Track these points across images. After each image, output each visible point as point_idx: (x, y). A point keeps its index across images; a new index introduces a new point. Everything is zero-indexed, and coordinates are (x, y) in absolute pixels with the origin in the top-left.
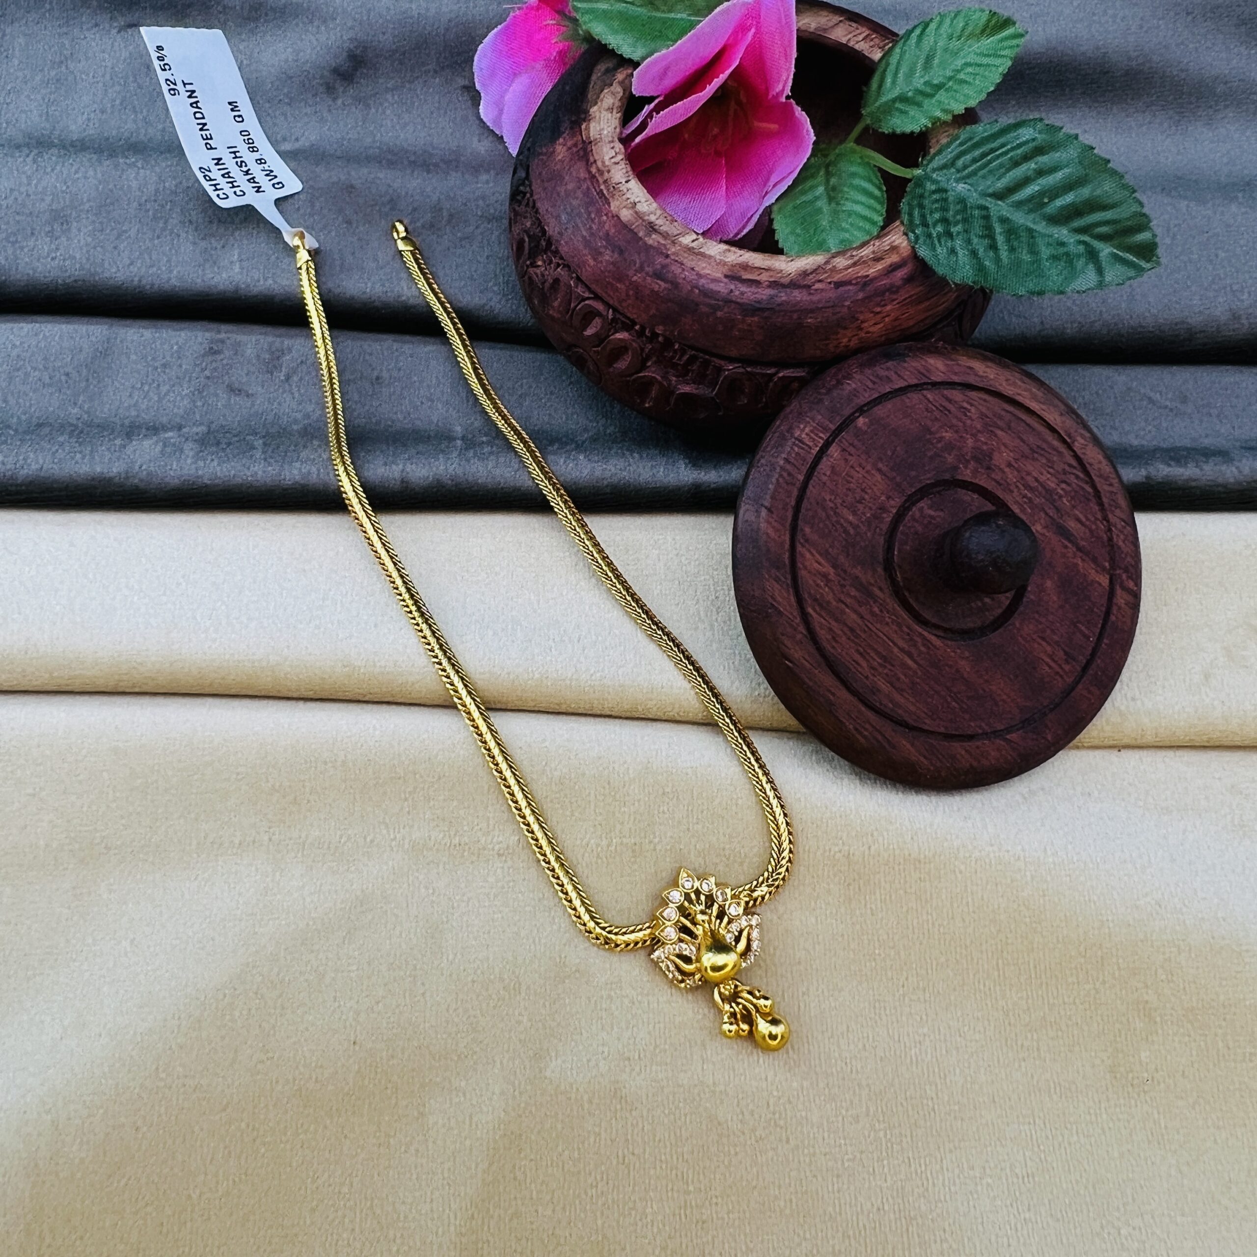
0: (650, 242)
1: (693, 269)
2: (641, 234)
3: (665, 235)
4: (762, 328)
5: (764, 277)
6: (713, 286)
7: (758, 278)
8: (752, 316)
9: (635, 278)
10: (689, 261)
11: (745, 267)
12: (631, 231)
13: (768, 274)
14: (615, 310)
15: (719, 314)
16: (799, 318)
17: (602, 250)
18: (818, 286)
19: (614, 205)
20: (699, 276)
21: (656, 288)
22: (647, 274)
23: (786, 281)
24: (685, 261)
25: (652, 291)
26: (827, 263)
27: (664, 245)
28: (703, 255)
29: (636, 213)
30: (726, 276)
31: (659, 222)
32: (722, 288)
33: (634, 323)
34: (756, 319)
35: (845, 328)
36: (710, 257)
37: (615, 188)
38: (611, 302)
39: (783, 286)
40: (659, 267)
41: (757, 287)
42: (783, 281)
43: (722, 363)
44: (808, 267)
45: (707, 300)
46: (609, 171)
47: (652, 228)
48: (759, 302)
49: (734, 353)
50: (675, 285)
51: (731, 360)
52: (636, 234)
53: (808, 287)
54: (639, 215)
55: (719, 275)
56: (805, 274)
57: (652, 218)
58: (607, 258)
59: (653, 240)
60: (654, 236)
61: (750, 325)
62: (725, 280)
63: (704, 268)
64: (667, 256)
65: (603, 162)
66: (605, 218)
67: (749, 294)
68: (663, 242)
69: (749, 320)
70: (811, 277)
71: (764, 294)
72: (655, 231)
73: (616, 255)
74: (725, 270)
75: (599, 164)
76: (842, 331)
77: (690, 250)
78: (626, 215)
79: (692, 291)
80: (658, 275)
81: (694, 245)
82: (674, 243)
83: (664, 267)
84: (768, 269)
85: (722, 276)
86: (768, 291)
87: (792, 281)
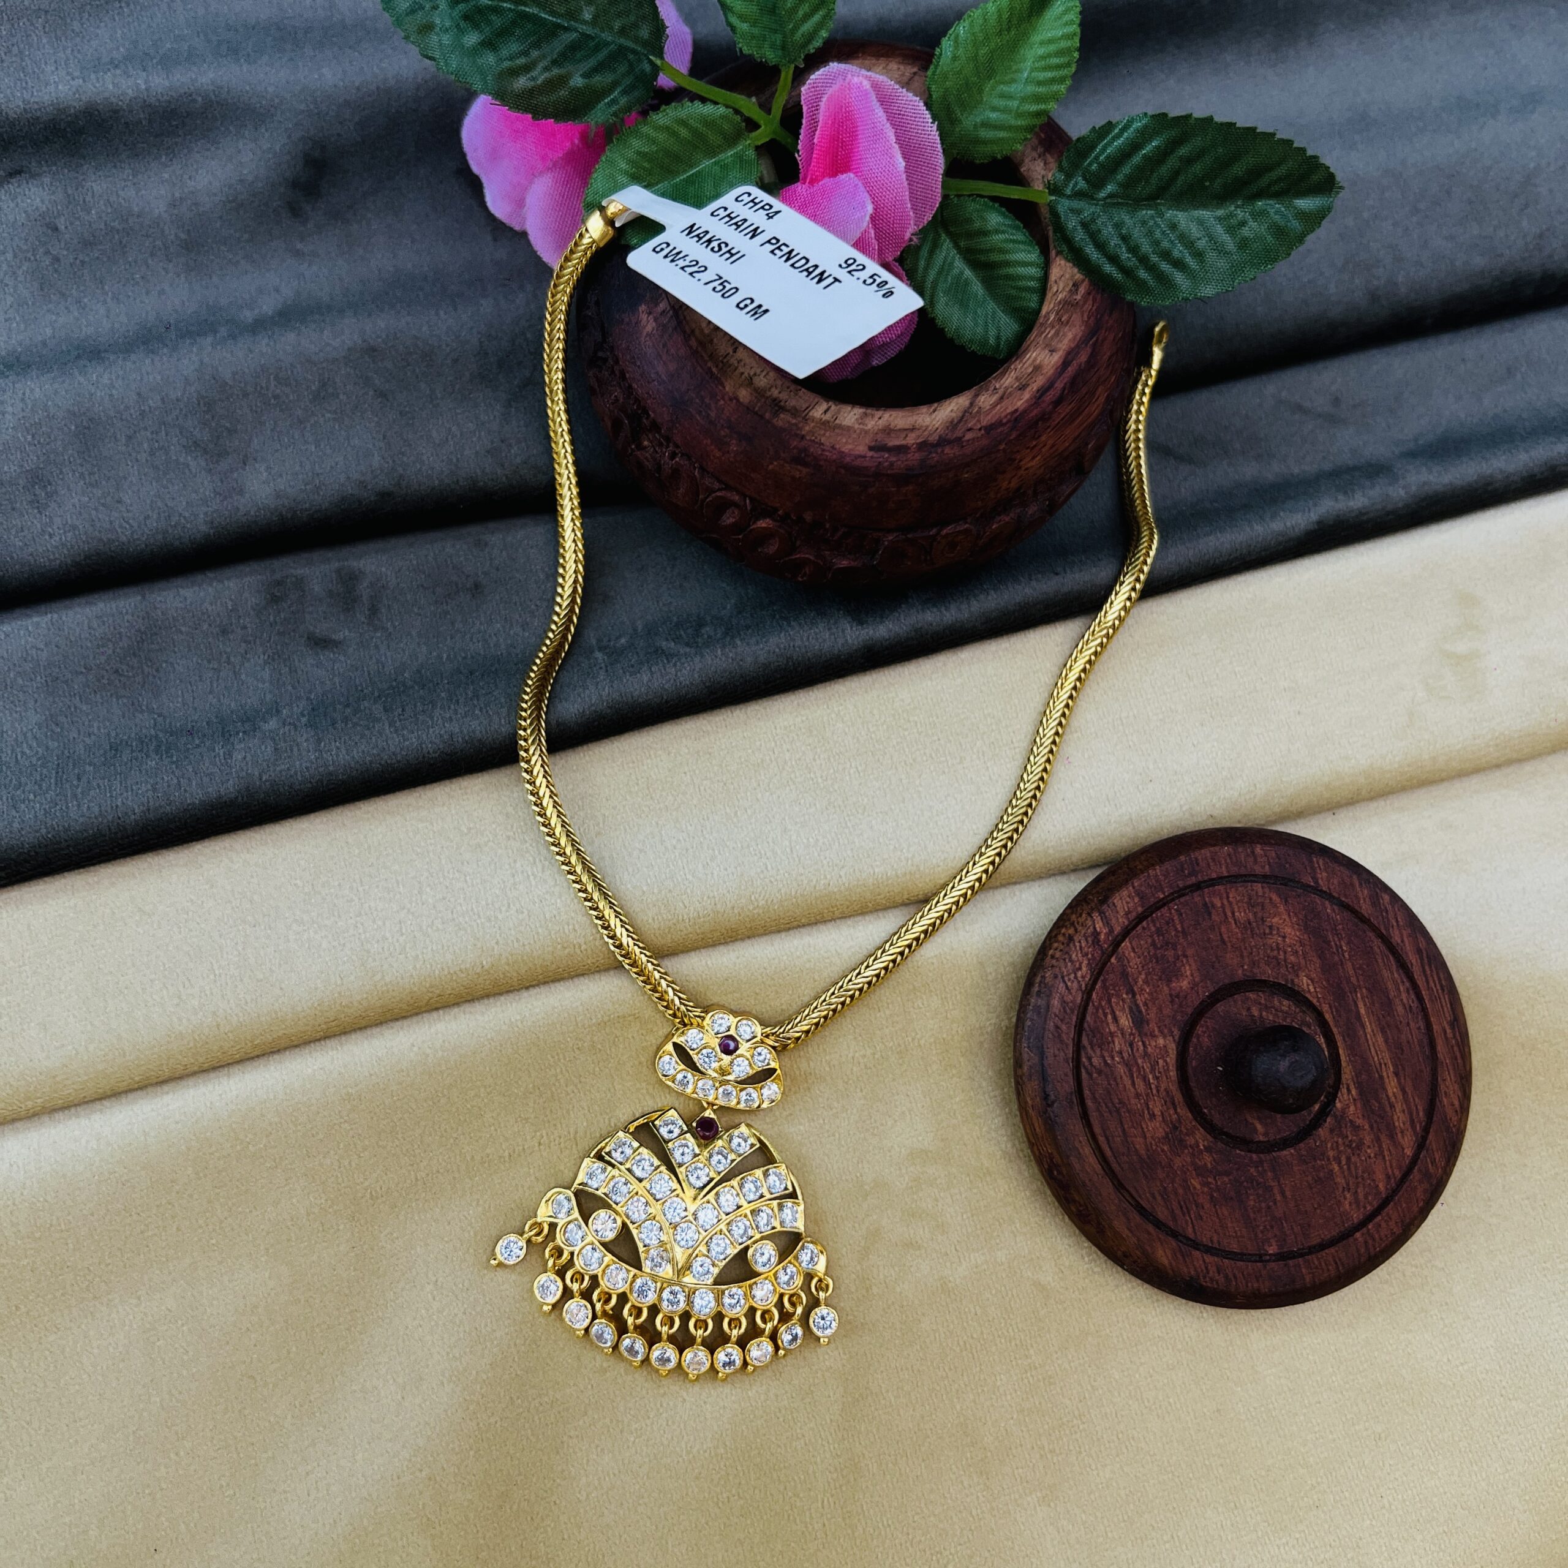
0: (780, 423)
1: (833, 447)
2: (767, 416)
3: (795, 412)
4: (919, 494)
5: (911, 439)
6: (858, 463)
8: (907, 485)
9: (771, 467)
10: (827, 438)
12: (756, 413)
13: (914, 435)
14: (752, 499)
16: (956, 476)
17: (727, 439)
18: (969, 436)
19: (729, 385)
20: (842, 453)
21: (797, 474)
22: (784, 460)
23: (934, 438)
24: (824, 439)
25: (793, 478)
26: (971, 404)
27: (796, 424)
28: (840, 427)
29: (756, 390)
31: (783, 396)
32: (868, 462)
34: (911, 488)
35: (1004, 472)
36: (848, 428)
37: (724, 362)
38: (748, 493)
39: (933, 445)
40: (795, 451)
41: (906, 453)
42: (930, 439)
43: (880, 535)
44: (954, 415)
45: (856, 479)
47: (777, 405)
48: (910, 469)
49: (892, 523)
50: (818, 468)
51: (889, 530)
52: (761, 416)
53: (959, 440)
54: (759, 393)
55: (862, 449)
56: (953, 425)
57: (775, 393)
58: (734, 447)
59: (782, 420)
60: (782, 416)
61: (905, 495)
62: (871, 454)
63: (846, 443)
64: (803, 437)
66: (722, 402)
67: (900, 463)
68: (794, 421)
69: (904, 490)
70: (959, 426)
71: (914, 458)
72: (783, 409)
73: (744, 444)
74: (867, 441)
76: (1000, 476)
77: (825, 424)
78: (745, 395)
79: (837, 472)
80: (797, 461)
81: (828, 417)
82: (806, 419)
83: (801, 449)
84: (913, 429)
85: (866, 448)
86: (917, 456)
87: (940, 437)
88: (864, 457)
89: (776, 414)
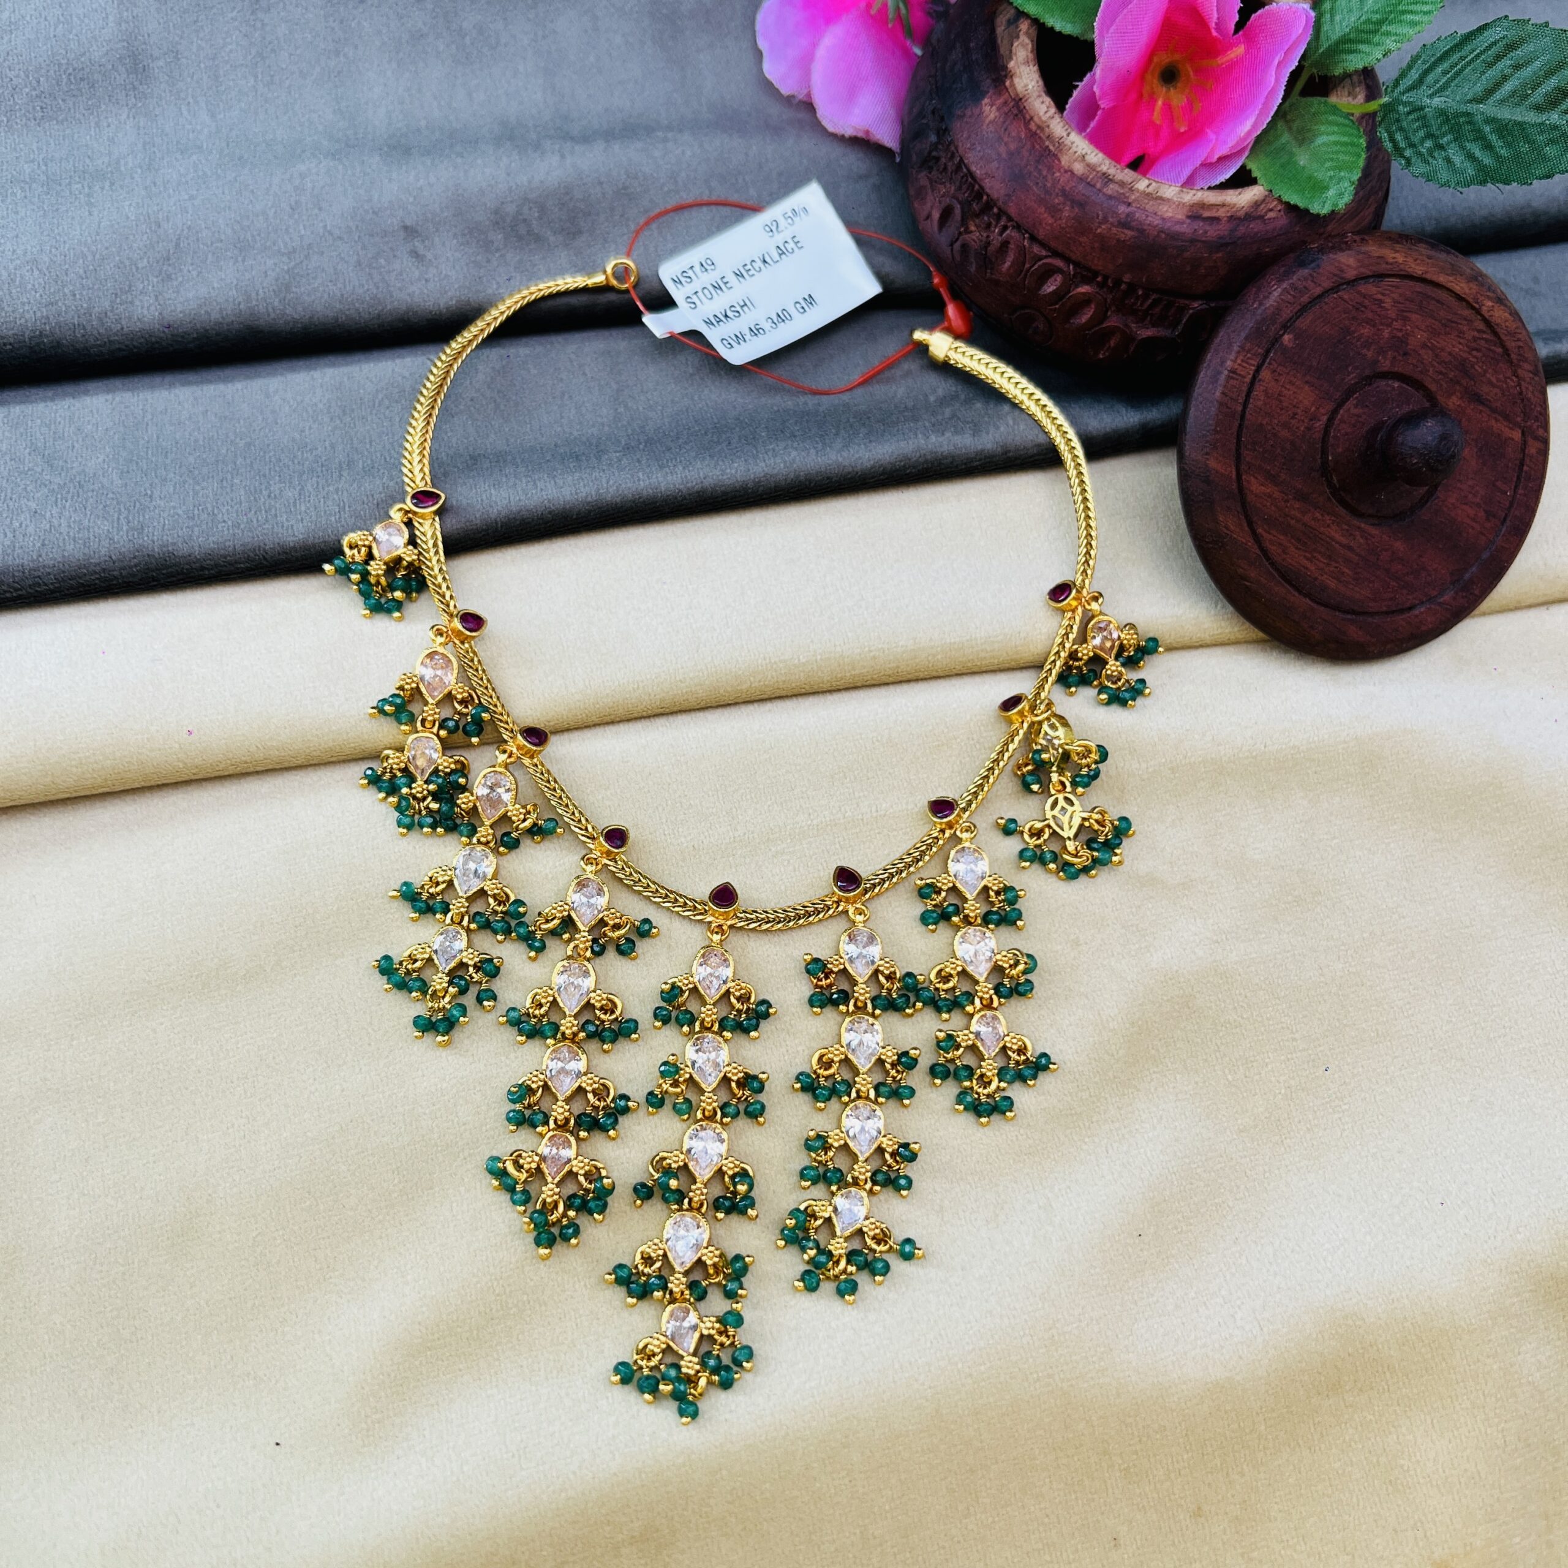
0: (1110, 192)
1: (1155, 214)
2: (1098, 185)
3: (1122, 184)
4: (1226, 263)
5: (1221, 213)
6: (1177, 228)
7: (1216, 215)
8: (1217, 252)
9: (1099, 231)
10: (1150, 206)
11: (1202, 205)
12: (1088, 183)
13: (1223, 209)
14: (1076, 264)
15: (1187, 255)
16: (1259, 248)
17: (1061, 206)
18: (1271, 215)
19: (1065, 161)
20: (1164, 219)
21: (1122, 237)
22: (1112, 224)
23: (1242, 213)
24: (1147, 207)
25: (1118, 240)
27: (1123, 194)
28: (1161, 198)
29: (1088, 165)
30: (1189, 217)
31: (1112, 171)
32: (1186, 228)
33: (1096, 274)
34: (1220, 255)
36: (1168, 200)
37: (1060, 144)
38: (1074, 258)
39: (1239, 219)
40: (1123, 216)
41: (1218, 224)
42: (1239, 214)
43: (1187, 302)
44: (1256, 198)
45: (1174, 243)
46: (1048, 126)
47: (1107, 178)
48: (1221, 238)
49: (1199, 289)
50: (1142, 231)
51: (1195, 298)
52: (1093, 186)
53: (1261, 217)
54: (1091, 167)
55: (1180, 216)
56: (1256, 204)
57: (1104, 168)
58: (1066, 213)
59: (1112, 189)
60: (1111, 186)
62: (1188, 221)
63: (1167, 211)
64: (1129, 204)
65: (1040, 118)
66: (1058, 174)
67: (1213, 232)
68: (1122, 191)
70: (1261, 206)
71: (1222, 229)
72: (1111, 180)
73: (1077, 210)
74: (1185, 210)
75: (1036, 119)
77: (1148, 195)
78: (1078, 168)
79: (1158, 235)
80: (1124, 224)
81: (1150, 189)
82: (1131, 190)
83: (1128, 215)
84: (1223, 205)
85: (1184, 217)
86: (1228, 226)
87: (1246, 214)
88: (1183, 223)
89: (1106, 184)
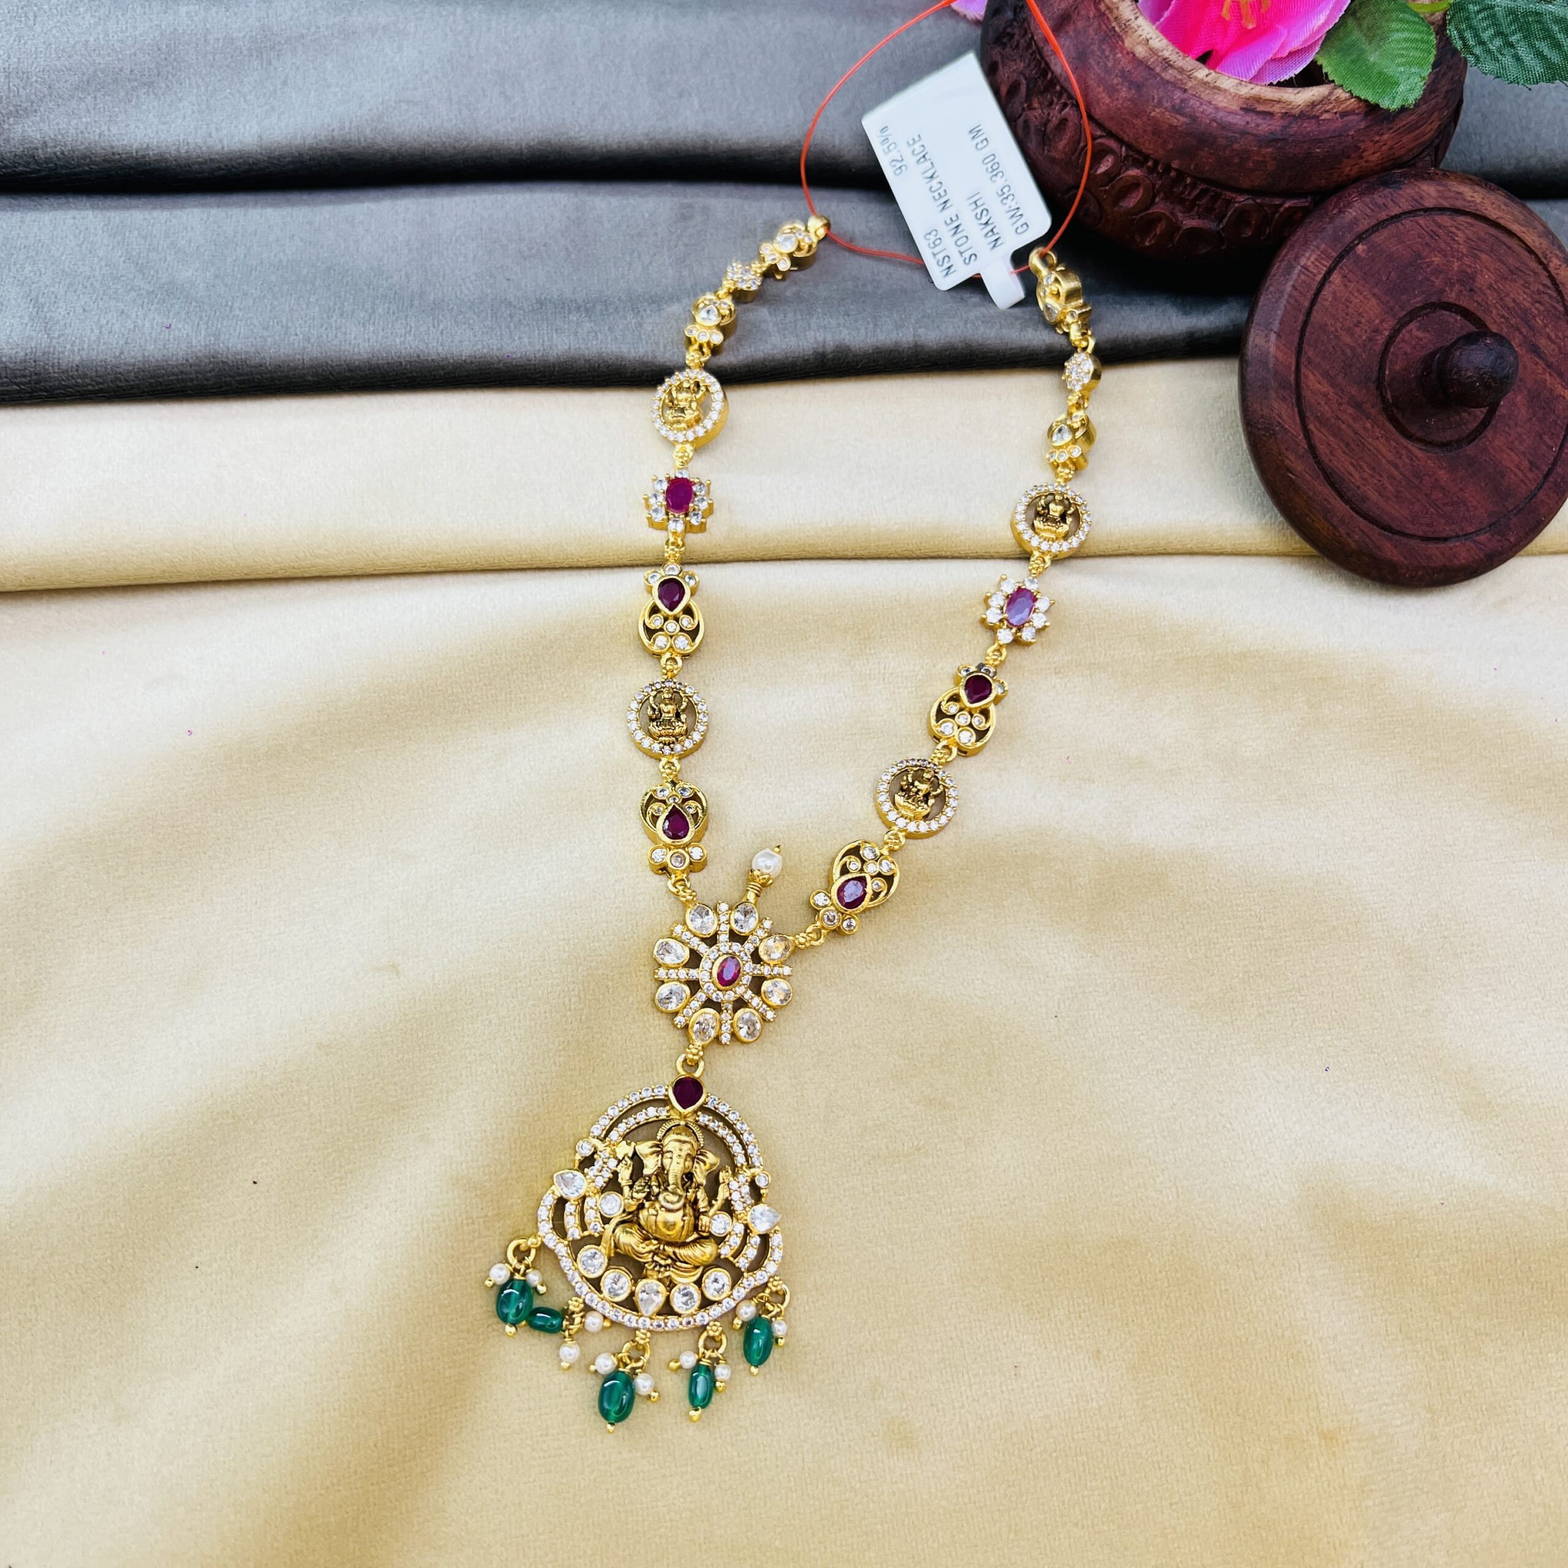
0: (1168, 77)
1: (1210, 103)
2: (1158, 70)
3: (1181, 70)
4: (1275, 159)
5: (1276, 109)
6: (1231, 119)
7: (1271, 110)
8: (1267, 147)
9: (1153, 114)
10: (1206, 95)
11: (1258, 99)
12: (1148, 67)
13: (1278, 106)
14: (1129, 146)
15: (1236, 146)
16: (1310, 148)
17: (1119, 87)
18: (1326, 116)
19: (1128, 43)
20: (1217, 108)
21: (1175, 122)
22: (1166, 108)
23: (1297, 111)
24: (1203, 95)
25: (1171, 126)
26: (1330, 94)
27: (1181, 80)
28: (1218, 88)
29: (1151, 49)
30: (1242, 109)
31: (1173, 57)
32: (1239, 120)
33: (1147, 157)
34: (1270, 150)
35: (1349, 157)
36: (1225, 91)
37: (1126, 27)
38: (1126, 139)
39: (1294, 116)
40: (1178, 101)
41: (1272, 119)
42: (1293, 112)
43: (1234, 196)
44: (1314, 98)
45: (1225, 133)
46: (1118, 8)
47: (1167, 63)
48: (1272, 133)
49: (1246, 184)
51: (1241, 191)
52: (1152, 69)
53: (1317, 117)
54: (1153, 51)
55: (1235, 107)
56: (1313, 104)
57: (1166, 54)
58: (1123, 94)
59: (1170, 75)
60: (1170, 71)
61: (1264, 156)
62: (1241, 113)
63: (1221, 101)
66: (1120, 55)
67: (1265, 126)
68: (1180, 77)
69: (1264, 151)
70: (1319, 107)
71: (1275, 125)
72: (1171, 66)
73: (1133, 91)
74: (1240, 102)
76: (1345, 161)
77: (1206, 83)
78: (1140, 51)
79: (1210, 124)
81: (1209, 79)
82: (1189, 77)
83: (1183, 101)
84: (1279, 102)
85: (1238, 109)
86: (1282, 122)
87: (1301, 112)
88: (1237, 114)
